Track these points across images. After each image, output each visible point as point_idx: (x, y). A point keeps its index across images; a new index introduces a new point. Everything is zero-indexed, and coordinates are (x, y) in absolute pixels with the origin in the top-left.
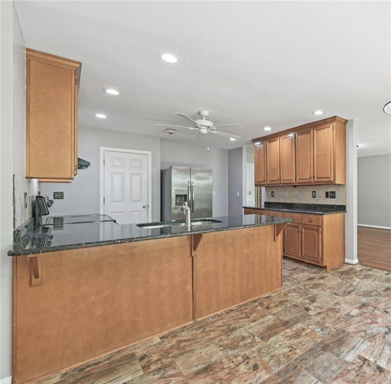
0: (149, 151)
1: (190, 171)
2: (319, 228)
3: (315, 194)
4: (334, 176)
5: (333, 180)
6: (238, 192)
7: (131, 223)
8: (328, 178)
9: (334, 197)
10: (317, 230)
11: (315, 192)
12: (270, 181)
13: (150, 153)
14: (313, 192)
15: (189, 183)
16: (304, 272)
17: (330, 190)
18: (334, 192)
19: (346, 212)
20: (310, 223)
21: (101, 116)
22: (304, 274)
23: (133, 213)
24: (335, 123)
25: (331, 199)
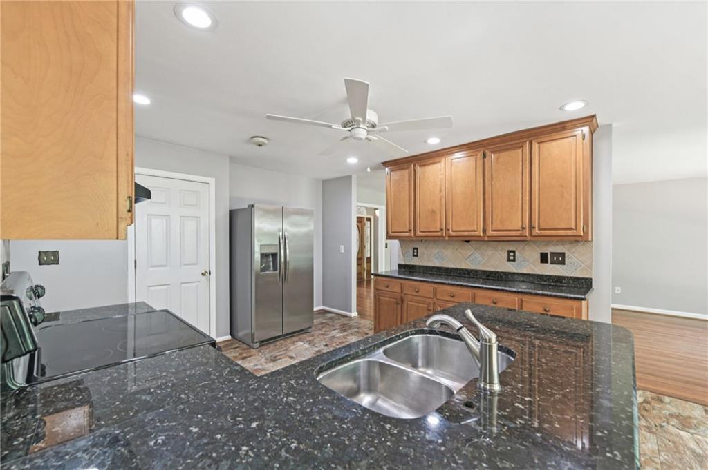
0: (212, 177)
1: (282, 213)
3: (514, 256)
5: (581, 233)
6: (342, 247)
8: (571, 229)
9: (563, 263)
11: (513, 252)
12: (422, 232)
13: (212, 181)
14: (509, 251)
15: (280, 231)
17: (551, 249)
18: (563, 254)
23: (185, 285)
25: (553, 265)
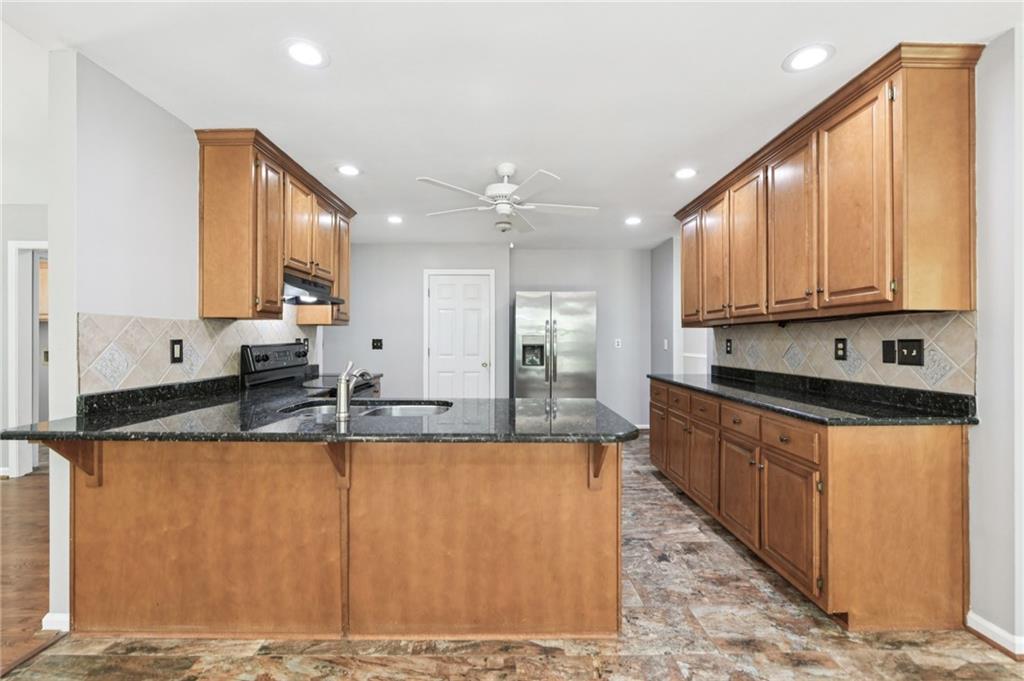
0: (492, 268)
1: (550, 302)
2: (810, 469)
3: (844, 349)
4: (898, 278)
5: (889, 296)
6: (666, 341)
7: (466, 397)
8: (872, 288)
9: (918, 361)
10: (807, 477)
11: (843, 341)
12: (709, 312)
13: (491, 273)
14: (838, 341)
15: (547, 322)
16: (745, 603)
17: (899, 332)
18: (920, 342)
19: (976, 422)
20: (783, 446)
21: (395, 220)
22: (744, 612)
23: (467, 374)
24: (899, 79)
25: (904, 367)
